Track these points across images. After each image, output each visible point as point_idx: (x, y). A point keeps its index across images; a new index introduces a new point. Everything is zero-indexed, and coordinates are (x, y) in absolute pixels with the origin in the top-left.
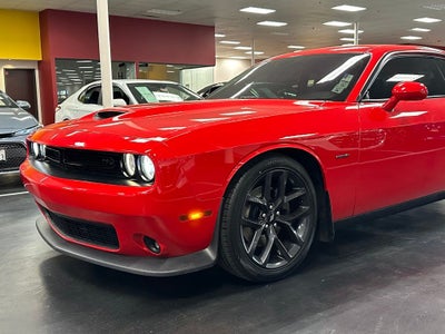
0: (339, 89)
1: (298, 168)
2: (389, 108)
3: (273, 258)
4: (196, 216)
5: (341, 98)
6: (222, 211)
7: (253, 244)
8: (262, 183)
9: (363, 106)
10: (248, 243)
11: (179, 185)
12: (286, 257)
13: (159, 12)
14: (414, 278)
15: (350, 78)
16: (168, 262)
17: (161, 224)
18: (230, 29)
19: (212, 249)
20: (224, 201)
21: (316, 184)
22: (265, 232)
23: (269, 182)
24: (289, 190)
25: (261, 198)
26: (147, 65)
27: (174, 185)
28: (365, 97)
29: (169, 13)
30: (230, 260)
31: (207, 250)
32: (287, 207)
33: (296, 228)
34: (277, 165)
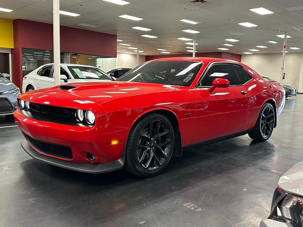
0: (187, 80)
1: (167, 120)
2: (211, 91)
3: (152, 165)
4: (115, 143)
5: (188, 85)
6: (128, 140)
7: (143, 157)
8: (148, 126)
9: (198, 89)
10: (140, 157)
11: (106, 126)
12: (158, 164)
13: (85, 25)
14: (219, 175)
15: (192, 75)
16: (99, 166)
17: (96, 147)
18: (125, 37)
19: (122, 160)
20: (129, 135)
21: (174, 128)
22: (149, 152)
23: (151, 126)
24: (161, 131)
25: (147, 134)
26: (76, 55)
27: (104, 126)
28: (199, 85)
29: (91, 26)
30: (130, 165)
31: (119, 160)
32: (160, 139)
33: (164, 150)
34: (156, 118)
